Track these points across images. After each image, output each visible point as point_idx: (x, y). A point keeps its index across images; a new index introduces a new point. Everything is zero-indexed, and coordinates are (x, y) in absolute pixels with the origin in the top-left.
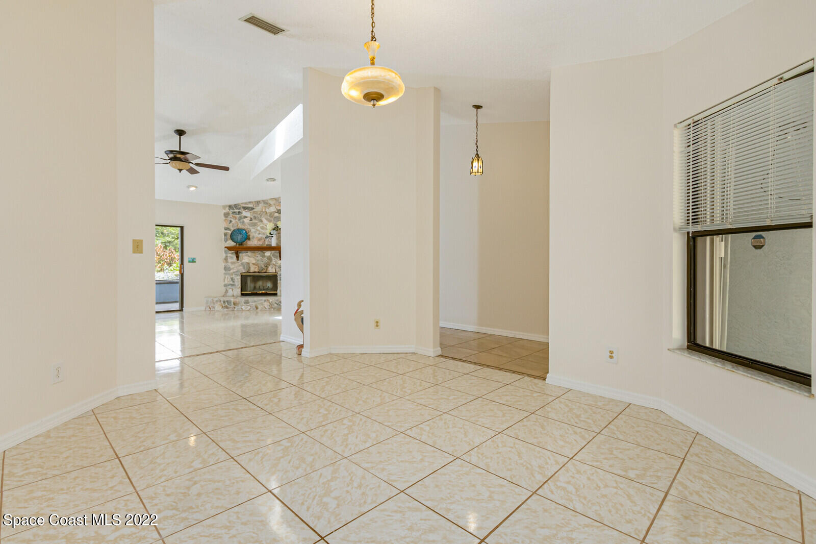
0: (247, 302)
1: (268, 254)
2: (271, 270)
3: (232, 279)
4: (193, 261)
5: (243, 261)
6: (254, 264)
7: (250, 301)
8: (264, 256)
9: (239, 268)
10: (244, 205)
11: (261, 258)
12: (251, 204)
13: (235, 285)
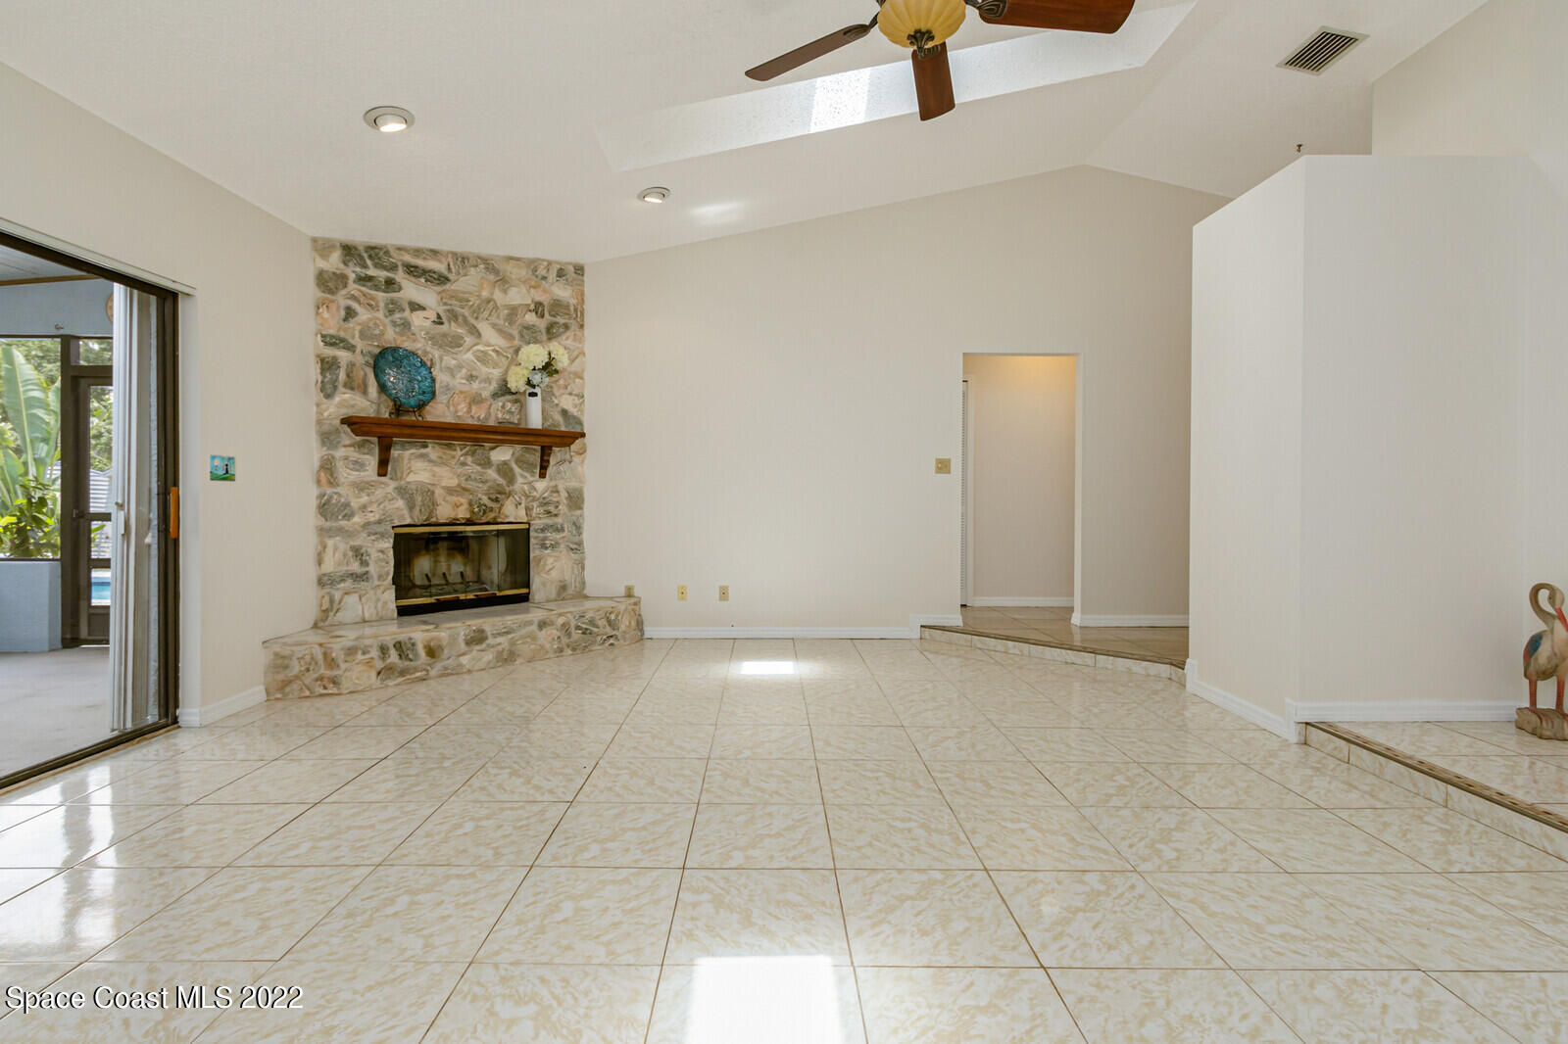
1: (502, 454)
2: (513, 513)
3: (358, 554)
4: (225, 474)
5: (411, 478)
6: (450, 491)
8: (487, 463)
9: (391, 507)
10: (408, 258)
11: (479, 468)
12: (440, 261)
13: (372, 577)
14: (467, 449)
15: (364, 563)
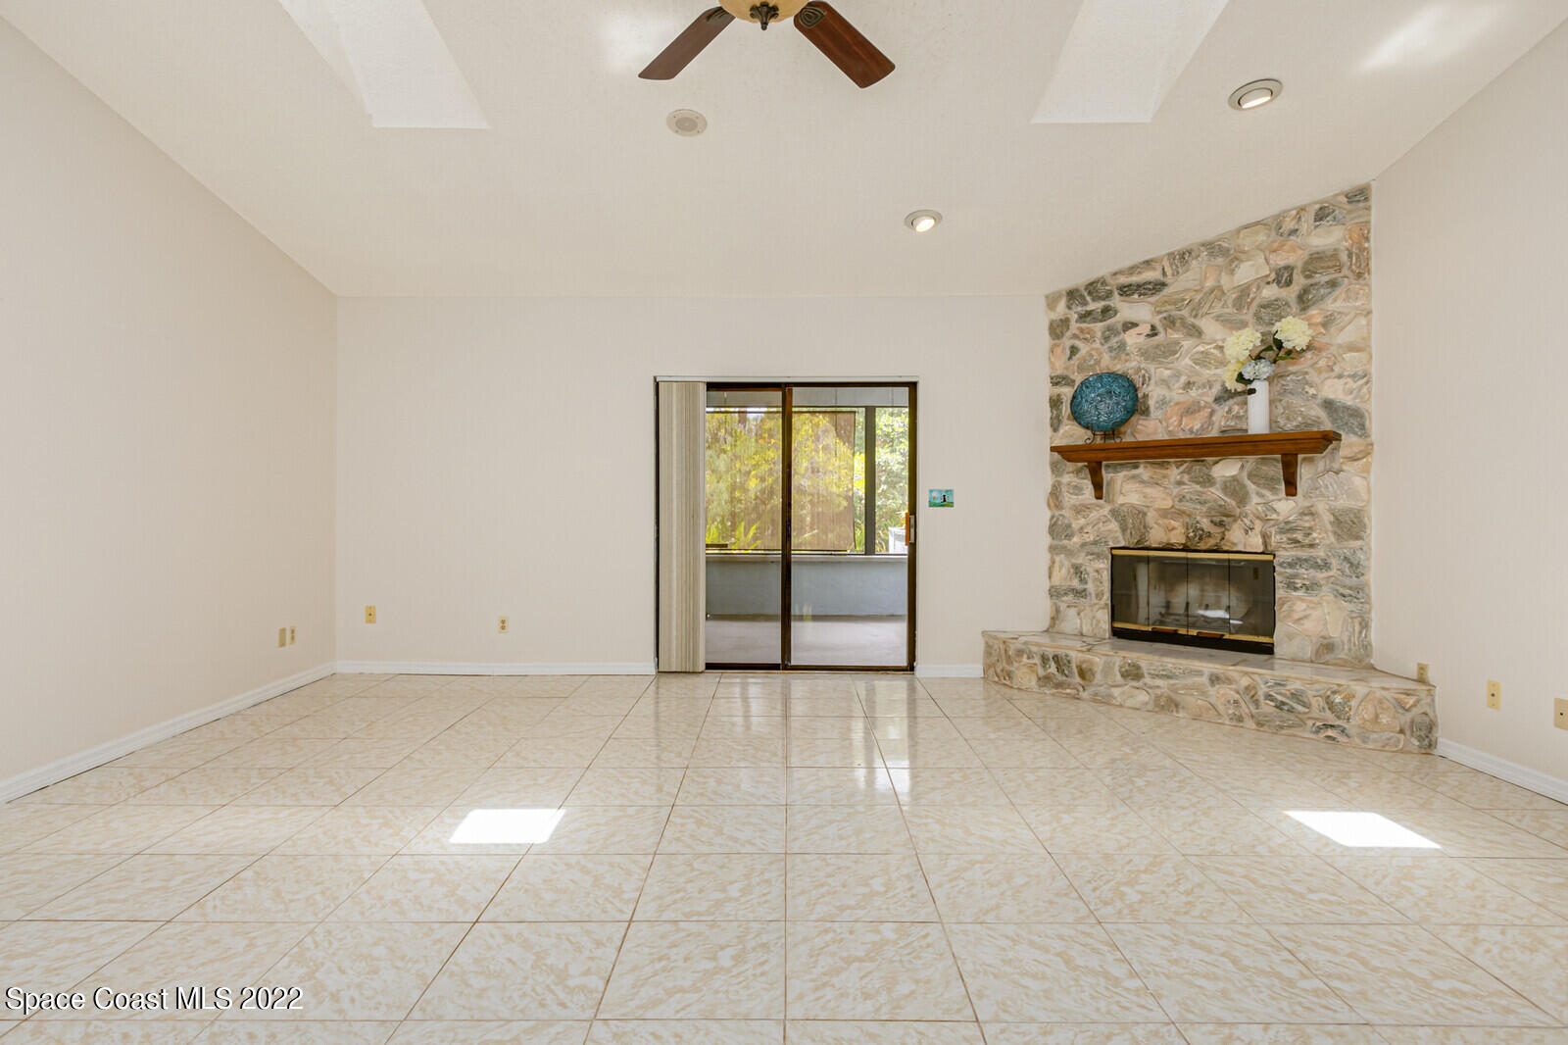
0: (1133, 673)
1: (1227, 469)
2: (1245, 541)
3: (1078, 570)
4: (945, 502)
5: (1121, 500)
6: (1165, 513)
7: (1143, 664)
8: (1209, 481)
9: (1106, 528)
10: (1123, 280)
11: (1198, 488)
12: (1154, 269)
13: (1090, 594)
14: (1185, 465)
15: (1083, 581)
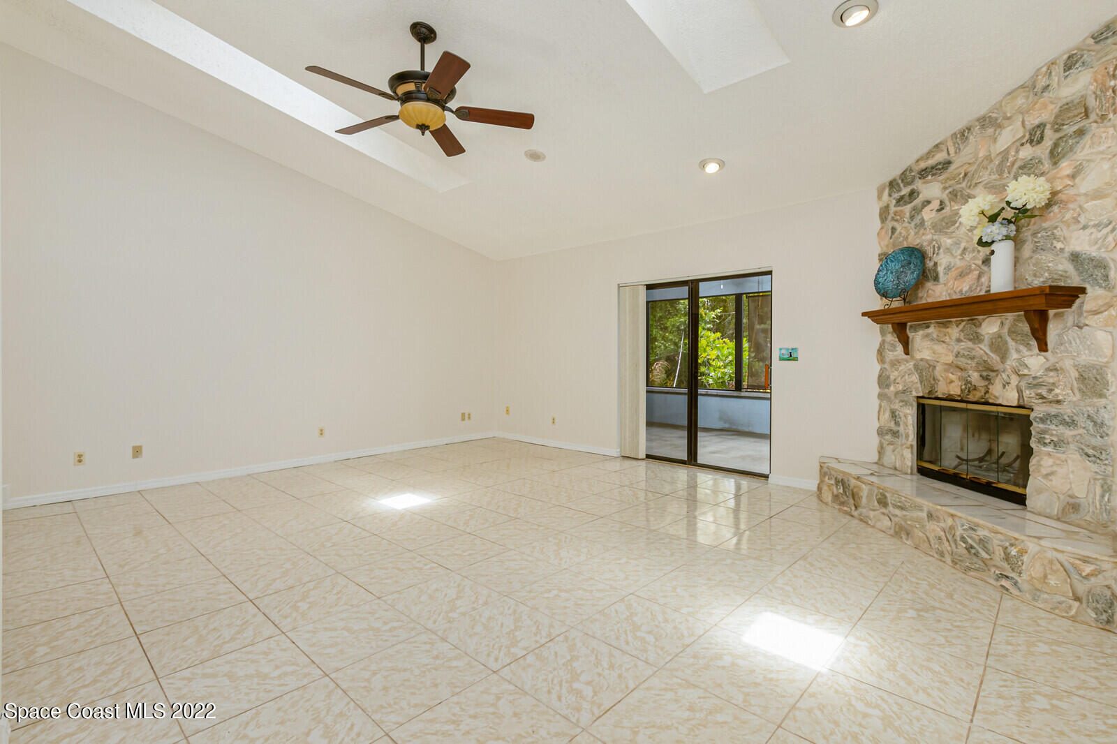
0: (883, 502)
1: (991, 327)
2: (1006, 395)
4: (791, 357)
5: (918, 356)
6: (947, 367)
7: (889, 495)
9: (909, 380)
10: (923, 165)
11: (970, 344)
12: (942, 151)
13: (902, 435)
14: (964, 323)
15: (897, 424)
